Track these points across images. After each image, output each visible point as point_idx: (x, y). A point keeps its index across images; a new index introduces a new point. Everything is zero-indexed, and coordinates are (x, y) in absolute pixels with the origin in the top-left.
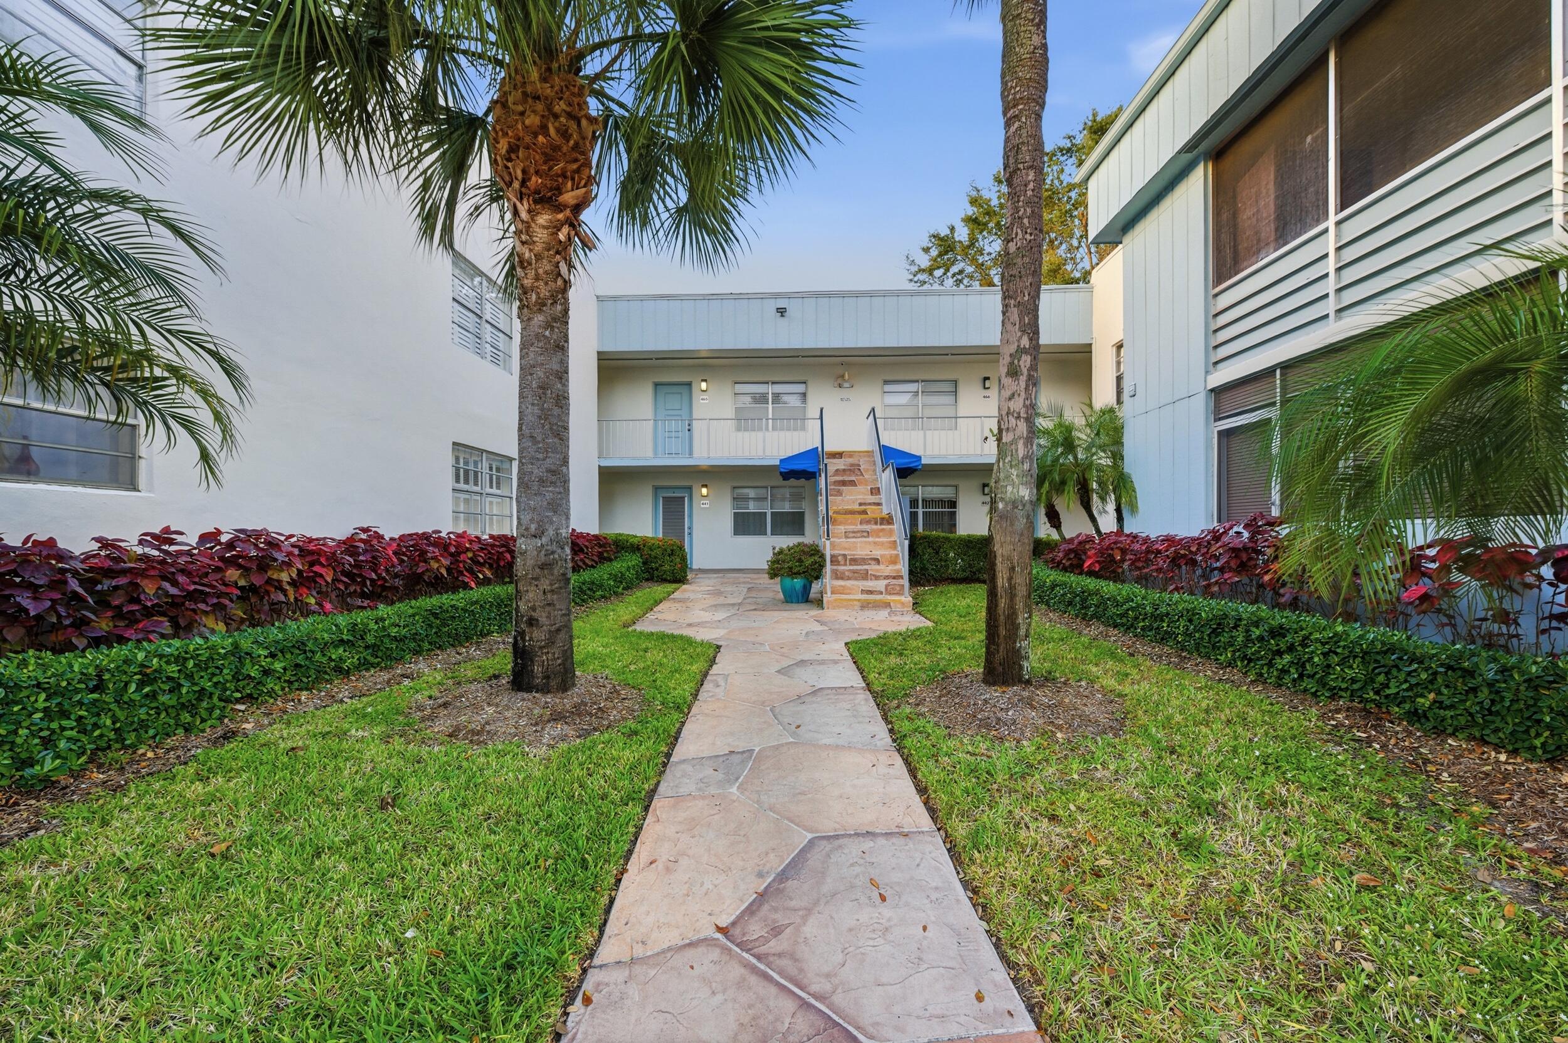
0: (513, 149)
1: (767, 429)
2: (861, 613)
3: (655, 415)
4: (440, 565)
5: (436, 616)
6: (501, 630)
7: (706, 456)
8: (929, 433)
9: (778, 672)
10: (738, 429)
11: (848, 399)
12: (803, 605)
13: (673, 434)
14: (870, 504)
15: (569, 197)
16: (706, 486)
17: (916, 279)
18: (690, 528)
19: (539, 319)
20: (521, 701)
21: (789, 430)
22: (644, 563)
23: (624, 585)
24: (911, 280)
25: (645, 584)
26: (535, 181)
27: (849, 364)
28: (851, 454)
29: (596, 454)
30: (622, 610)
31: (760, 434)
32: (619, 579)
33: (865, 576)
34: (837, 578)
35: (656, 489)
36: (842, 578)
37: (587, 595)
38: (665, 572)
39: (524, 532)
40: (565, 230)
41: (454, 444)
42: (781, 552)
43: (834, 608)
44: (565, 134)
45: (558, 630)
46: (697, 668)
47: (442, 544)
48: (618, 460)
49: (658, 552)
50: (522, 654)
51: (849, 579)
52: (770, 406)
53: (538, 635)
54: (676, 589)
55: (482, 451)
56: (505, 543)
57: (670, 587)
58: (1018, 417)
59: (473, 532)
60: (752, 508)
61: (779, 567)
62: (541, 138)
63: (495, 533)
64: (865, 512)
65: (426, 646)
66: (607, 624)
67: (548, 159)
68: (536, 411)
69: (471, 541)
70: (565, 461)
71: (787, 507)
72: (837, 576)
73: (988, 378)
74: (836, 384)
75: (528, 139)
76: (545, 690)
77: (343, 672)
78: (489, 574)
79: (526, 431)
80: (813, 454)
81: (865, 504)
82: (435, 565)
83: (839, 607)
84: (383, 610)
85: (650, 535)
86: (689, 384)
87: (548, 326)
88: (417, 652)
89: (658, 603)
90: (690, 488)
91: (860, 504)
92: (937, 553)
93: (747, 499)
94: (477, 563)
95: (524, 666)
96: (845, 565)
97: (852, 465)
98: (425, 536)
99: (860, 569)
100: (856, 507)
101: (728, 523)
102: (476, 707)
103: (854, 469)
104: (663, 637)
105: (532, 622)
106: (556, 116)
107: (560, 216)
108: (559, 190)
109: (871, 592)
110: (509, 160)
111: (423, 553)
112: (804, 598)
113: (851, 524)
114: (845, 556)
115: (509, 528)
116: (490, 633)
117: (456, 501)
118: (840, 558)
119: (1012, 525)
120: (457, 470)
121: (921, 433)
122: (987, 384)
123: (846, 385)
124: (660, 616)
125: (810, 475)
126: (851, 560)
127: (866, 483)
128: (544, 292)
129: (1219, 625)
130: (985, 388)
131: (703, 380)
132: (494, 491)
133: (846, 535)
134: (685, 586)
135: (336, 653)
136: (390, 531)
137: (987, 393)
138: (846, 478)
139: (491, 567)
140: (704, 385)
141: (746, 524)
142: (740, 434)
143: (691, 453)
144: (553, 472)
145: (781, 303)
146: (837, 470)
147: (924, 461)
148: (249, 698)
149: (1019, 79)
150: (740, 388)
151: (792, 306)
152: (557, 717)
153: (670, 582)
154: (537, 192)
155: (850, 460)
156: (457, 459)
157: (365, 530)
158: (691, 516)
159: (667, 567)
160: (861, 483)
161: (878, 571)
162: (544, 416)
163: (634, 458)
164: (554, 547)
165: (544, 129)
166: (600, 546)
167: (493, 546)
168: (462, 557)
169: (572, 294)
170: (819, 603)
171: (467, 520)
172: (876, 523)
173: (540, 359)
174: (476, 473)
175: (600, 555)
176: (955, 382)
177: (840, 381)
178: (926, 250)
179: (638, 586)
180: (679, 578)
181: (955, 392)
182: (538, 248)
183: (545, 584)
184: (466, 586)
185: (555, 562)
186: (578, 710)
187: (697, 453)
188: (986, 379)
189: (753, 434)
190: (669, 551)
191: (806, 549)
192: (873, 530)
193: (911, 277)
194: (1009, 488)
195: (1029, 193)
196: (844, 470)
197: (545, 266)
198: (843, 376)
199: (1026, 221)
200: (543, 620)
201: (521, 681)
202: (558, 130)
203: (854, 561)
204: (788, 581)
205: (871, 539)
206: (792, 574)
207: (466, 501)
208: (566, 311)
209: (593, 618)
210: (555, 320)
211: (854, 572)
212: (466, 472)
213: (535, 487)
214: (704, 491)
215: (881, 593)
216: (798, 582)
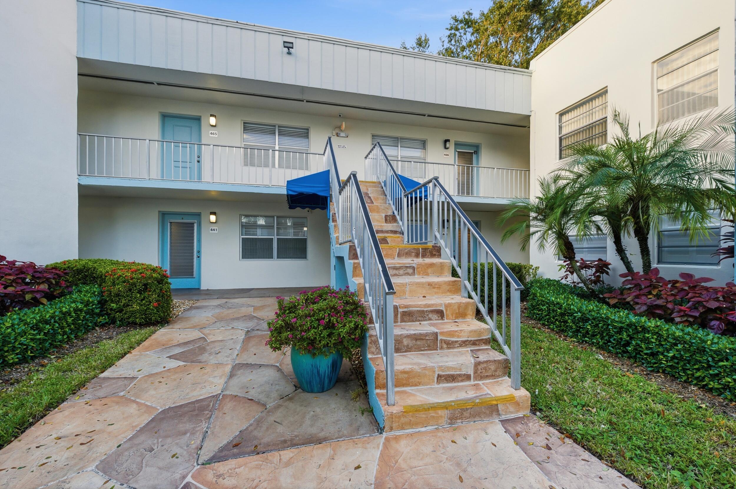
1: (274, 166)
10: (246, 165)
11: (344, 147)
13: (180, 164)
14: (387, 232)
16: (214, 213)
18: (199, 252)
35: (163, 215)
38: (133, 313)
54: (154, 332)
60: (260, 235)
71: (290, 235)
73: (448, 141)
74: (334, 133)
81: (382, 231)
86: (198, 119)
90: (199, 215)
93: (255, 226)
101: (236, 247)
122: (447, 145)
123: (342, 134)
127: (378, 210)
130: (446, 148)
131: (212, 115)
137: (446, 152)
140: (213, 120)
141: (253, 249)
142: (246, 168)
151: (299, 44)
158: (199, 241)
159: (136, 307)
160: (374, 211)
161: (451, 334)
172: (417, 256)
176: (424, 142)
177: (337, 131)
181: (424, 150)
188: (446, 141)
189: (260, 169)
190: (139, 286)
192: (420, 265)
198: (339, 127)
211: (416, 338)
214: (213, 218)
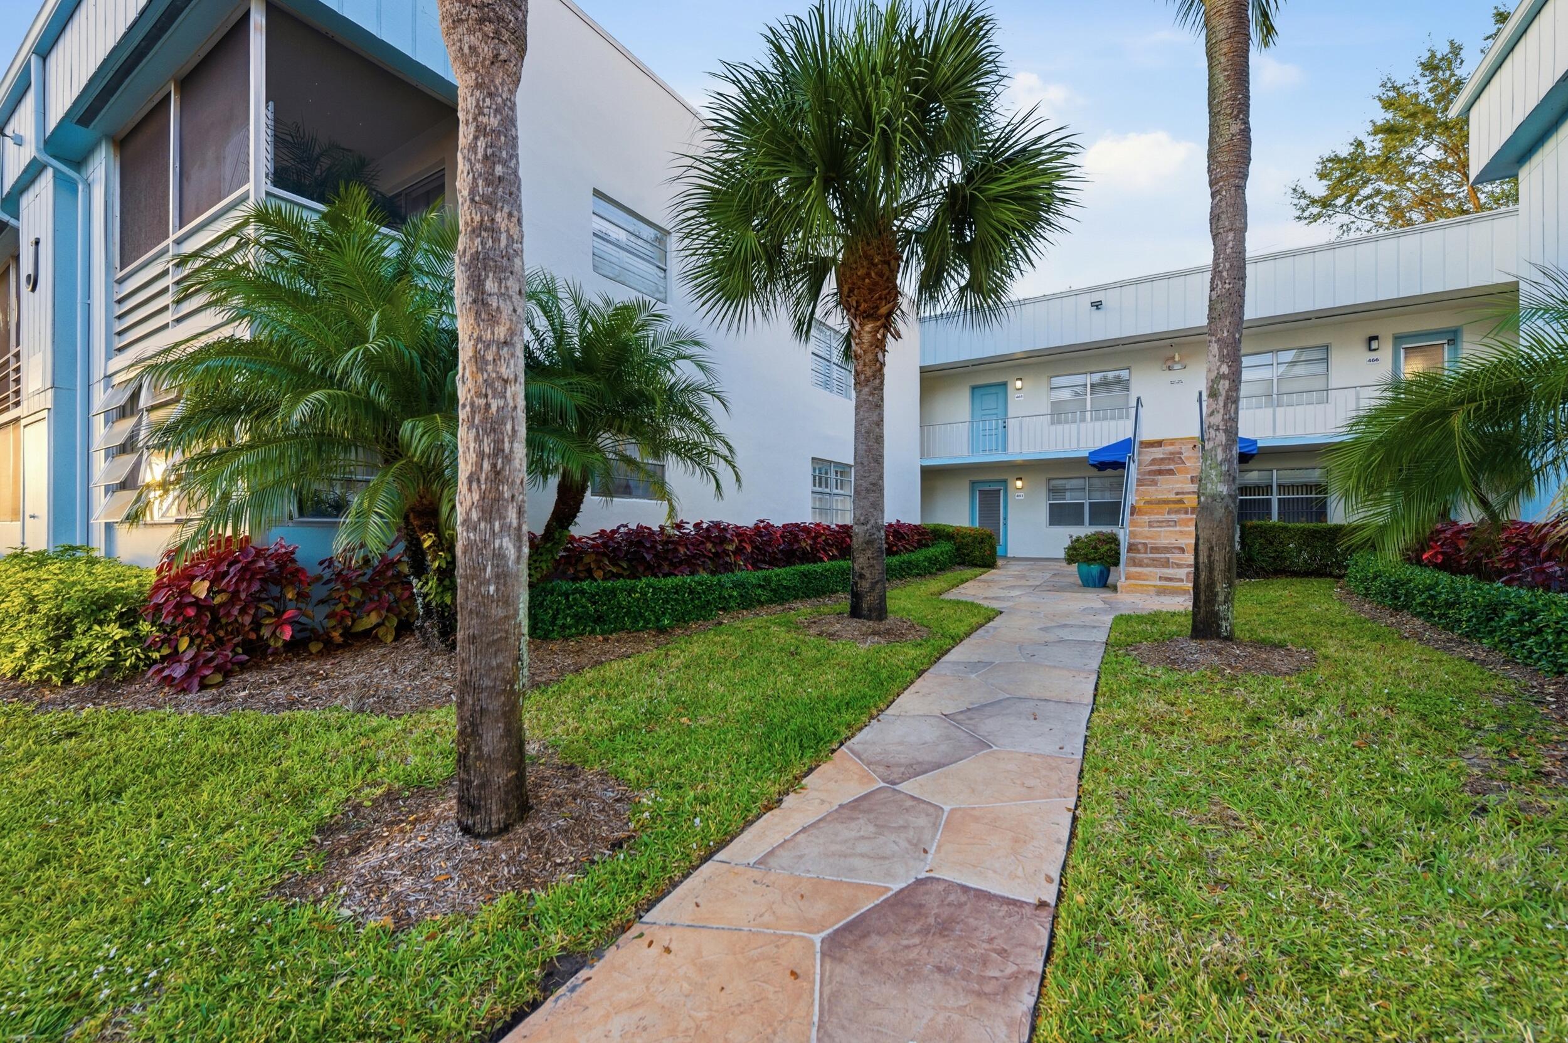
0: (851, 291)
1: (1084, 420)
2: (1157, 598)
3: (972, 417)
4: (806, 544)
5: (805, 576)
6: (844, 591)
7: (1018, 451)
8: (1280, 411)
9: (1041, 629)
10: (1053, 423)
11: (1180, 382)
12: (1101, 590)
13: (989, 433)
14: (1189, 493)
15: (884, 310)
16: (1020, 479)
17: (1306, 214)
18: (1005, 519)
19: (866, 390)
20: (855, 623)
21: (1104, 419)
22: (958, 549)
23: (936, 568)
24: (1299, 218)
25: (957, 567)
26: (863, 306)
27: (1179, 344)
28: (1172, 442)
29: (919, 456)
30: (934, 585)
31: (1074, 426)
32: (934, 561)
33: (1166, 564)
34: (1135, 565)
35: (973, 483)
36: (1141, 566)
37: (905, 572)
38: (975, 557)
39: (857, 522)
40: (881, 331)
41: (813, 459)
42: (1078, 540)
43: (1127, 592)
44: (881, 275)
45: (877, 583)
46: (974, 621)
47: (806, 529)
48: (936, 460)
49: (969, 539)
50: (856, 597)
51: (1148, 566)
52: (1089, 397)
53: (865, 585)
54: (984, 572)
55: (831, 462)
56: (846, 530)
57: (978, 571)
58: (1218, 429)
59: (825, 523)
60: (1071, 498)
61: (1075, 553)
62: (867, 281)
63: (840, 523)
64: (1181, 501)
65: (801, 594)
66: (918, 593)
67: (871, 291)
68: (864, 447)
69: (824, 529)
70: (881, 477)
71: (1106, 498)
72: (1135, 563)
73: (1376, 338)
74: (1164, 367)
75: (860, 283)
76: (869, 618)
77: (762, 604)
78: (836, 553)
79: (859, 460)
80: (1126, 445)
81: (1183, 493)
82: (804, 545)
83: (1133, 592)
84: (777, 570)
85: (967, 525)
86: (1005, 384)
87: (871, 394)
88: (796, 598)
89: (963, 582)
90: (1005, 481)
91: (1177, 494)
92: (1271, 543)
93: (1062, 490)
94: (828, 544)
95: (857, 603)
96: (1146, 553)
97: (1171, 453)
98: (797, 525)
99: (1160, 556)
100: (1172, 496)
101: (1043, 514)
102: (832, 625)
103: (1175, 457)
104: (958, 602)
105: (862, 576)
106: (876, 265)
107: (879, 323)
108: (877, 308)
109: (1170, 579)
110: (849, 296)
111: (797, 536)
112: (1103, 582)
113: (1158, 513)
114: (1145, 544)
115: (848, 520)
116: (837, 591)
117: (814, 499)
118: (1140, 547)
119: (1212, 514)
120: (814, 477)
121: (1270, 410)
122: (1374, 345)
123: (1177, 367)
124: (963, 591)
125: (1119, 465)
126: (1152, 548)
127: (1186, 471)
128: (869, 373)
129: (1494, 610)
130: (1370, 350)
131: (1018, 379)
132: (839, 491)
133: (1151, 524)
134: (993, 571)
135: (759, 591)
136: (778, 522)
137: (1373, 355)
138: (1163, 467)
139: (837, 549)
140: (1019, 384)
141: (1060, 515)
142: (1052, 427)
143: (1005, 449)
144: (873, 484)
145: (1096, 297)
146: (1154, 460)
147: (1259, 444)
148: (724, 609)
149: (1219, 162)
150: (1057, 381)
151: (1108, 298)
152: (875, 633)
153: (980, 566)
154: (865, 312)
155: (1171, 448)
156: (814, 470)
157: (762, 521)
158: (1006, 507)
159: (977, 553)
160: (1180, 472)
161: (1180, 559)
162: (869, 450)
163: (950, 458)
164: (874, 531)
165: (868, 275)
166: (920, 534)
167: (838, 532)
168: (819, 540)
169: (886, 370)
170: (1114, 588)
171: (820, 514)
172: (1186, 513)
173: (867, 415)
174: (826, 479)
175: (919, 541)
176: (1327, 348)
177: (1169, 363)
178: (1322, 176)
179: (950, 569)
180: (988, 562)
181: (1326, 360)
182: (865, 346)
183: (869, 554)
184: (821, 560)
185: (875, 540)
186: (888, 632)
187: (1010, 450)
188: (1372, 338)
189: (1067, 426)
191: (1102, 538)
192: (1180, 520)
193: (1299, 213)
194: (1209, 486)
195: (1228, 251)
196: (1162, 459)
197: (870, 357)
198: (1173, 358)
199: (1225, 274)
200: (868, 575)
201: (856, 612)
202: (876, 274)
203: (1156, 549)
204: (1085, 567)
205: (1178, 528)
206: (1089, 560)
207: (820, 499)
208: (882, 383)
209: (908, 589)
210: (875, 389)
211: (1153, 560)
212: (820, 479)
213: (863, 493)
214: (1019, 484)
215: (1182, 580)
216: (1095, 569)
